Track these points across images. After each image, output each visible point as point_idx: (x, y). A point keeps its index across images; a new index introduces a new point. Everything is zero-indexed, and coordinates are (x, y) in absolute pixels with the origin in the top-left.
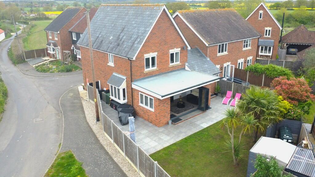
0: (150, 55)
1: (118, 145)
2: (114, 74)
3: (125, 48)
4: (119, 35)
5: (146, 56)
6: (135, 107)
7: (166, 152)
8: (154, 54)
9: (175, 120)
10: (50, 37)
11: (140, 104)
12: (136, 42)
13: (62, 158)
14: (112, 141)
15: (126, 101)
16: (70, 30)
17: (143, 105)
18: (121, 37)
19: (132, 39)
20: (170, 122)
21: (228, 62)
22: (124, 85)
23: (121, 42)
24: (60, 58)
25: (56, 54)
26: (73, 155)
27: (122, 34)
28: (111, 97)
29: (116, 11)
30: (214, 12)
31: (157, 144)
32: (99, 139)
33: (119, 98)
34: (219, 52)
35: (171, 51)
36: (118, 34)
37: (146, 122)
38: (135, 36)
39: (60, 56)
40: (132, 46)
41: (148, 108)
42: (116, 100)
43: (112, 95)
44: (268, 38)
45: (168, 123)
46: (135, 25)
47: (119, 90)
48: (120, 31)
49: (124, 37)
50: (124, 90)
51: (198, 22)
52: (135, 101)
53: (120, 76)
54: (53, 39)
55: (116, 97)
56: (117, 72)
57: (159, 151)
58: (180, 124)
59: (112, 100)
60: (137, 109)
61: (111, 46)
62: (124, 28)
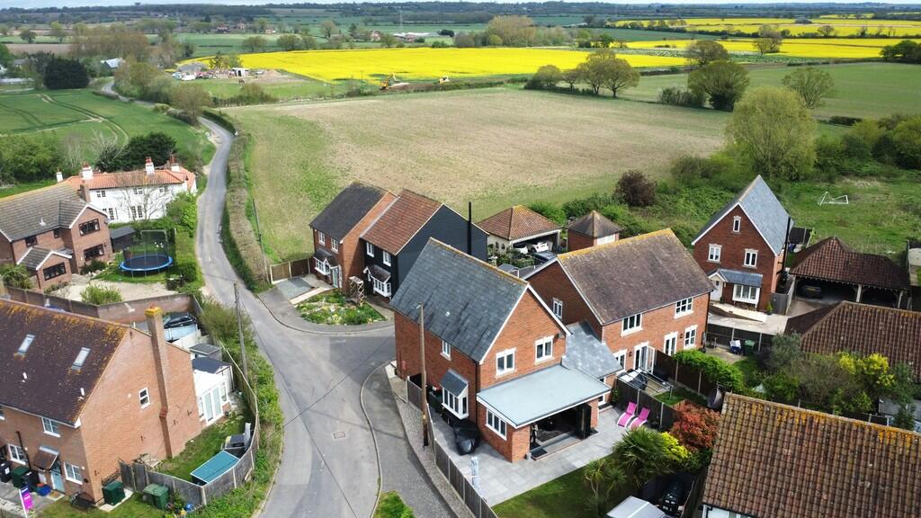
0: (504, 354)
1: (456, 489)
2: (450, 371)
3: (469, 340)
4: (460, 314)
5: (499, 355)
6: (480, 426)
7: (518, 503)
8: (512, 351)
9: (537, 452)
10: (322, 242)
11: (487, 425)
12: (485, 336)
13: (387, 501)
14: (448, 482)
15: (467, 415)
16: (361, 236)
17: (492, 428)
18: (463, 318)
19: (480, 328)
20: (529, 455)
21: (643, 341)
22: (464, 393)
23: (463, 328)
24: (341, 286)
25: (331, 275)
26: (398, 497)
27: (465, 314)
28: (444, 404)
29: (456, 265)
30: (628, 246)
31: (506, 489)
32: (431, 476)
33: (457, 410)
34: (625, 328)
35: (538, 342)
36: (459, 310)
37: (495, 452)
38: (484, 325)
39: (340, 283)
40: (479, 341)
41: (498, 433)
42: (453, 411)
43: (446, 403)
44: (751, 270)
45: (526, 457)
46: (484, 304)
47: (457, 400)
48: (462, 307)
49: (468, 321)
50: (464, 399)
51: (591, 274)
52: (481, 419)
53: (459, 377)
54: (328, 246)
55: (451, 406)
56: (454, 369)
57: (508, 501)
58: (543, 458)
59: (446, 409)
60: (484, 430)
61: (448, 329)
62: (468, 304)
